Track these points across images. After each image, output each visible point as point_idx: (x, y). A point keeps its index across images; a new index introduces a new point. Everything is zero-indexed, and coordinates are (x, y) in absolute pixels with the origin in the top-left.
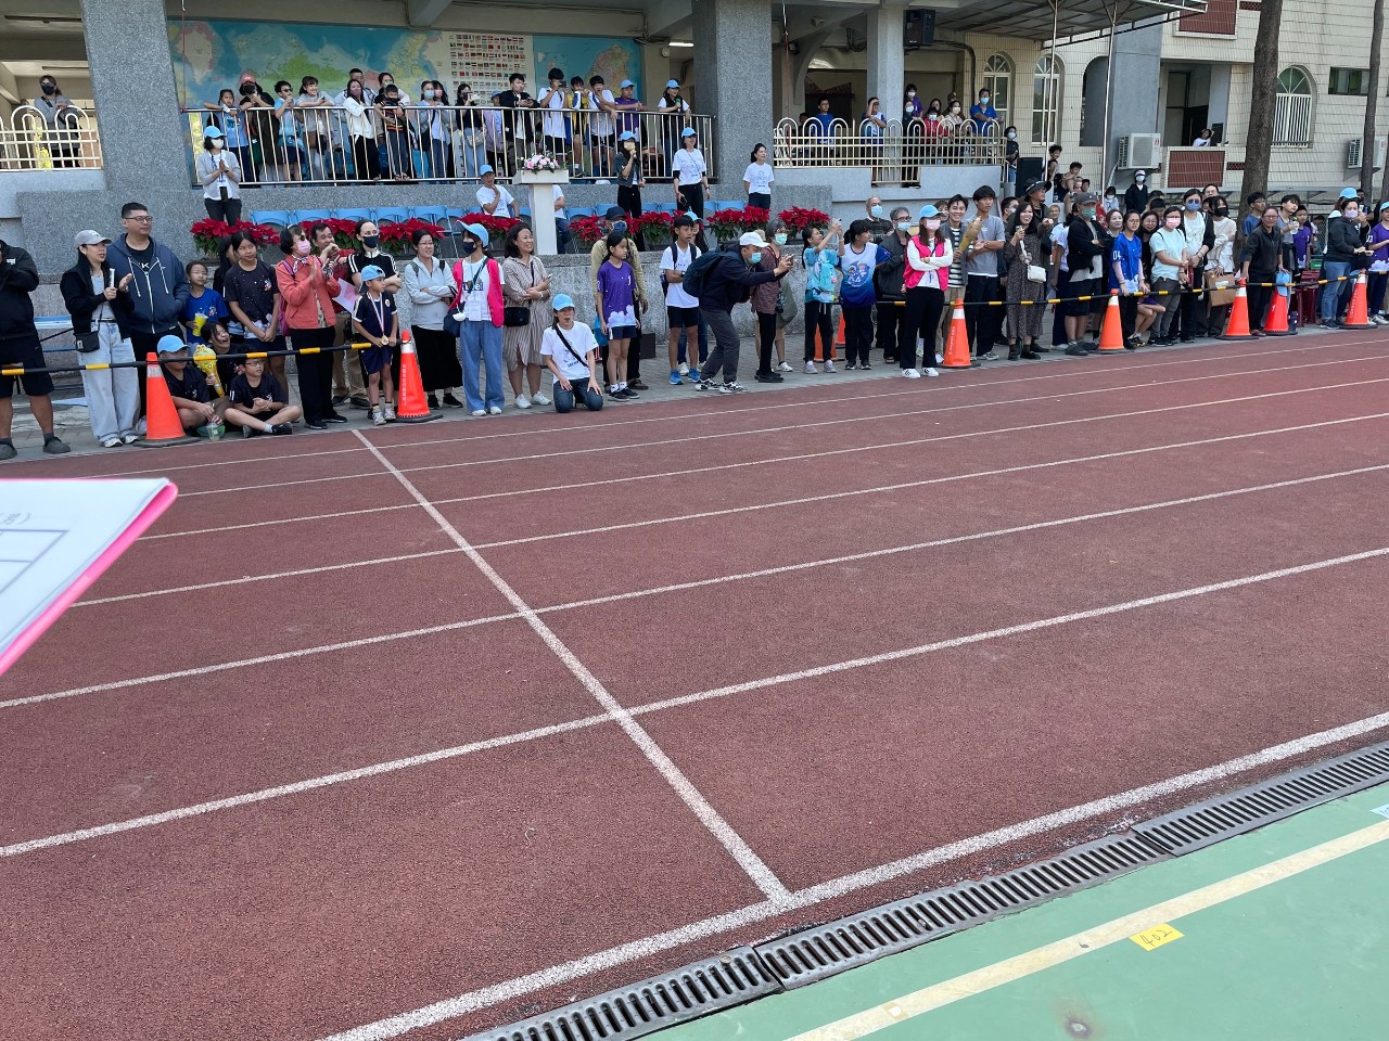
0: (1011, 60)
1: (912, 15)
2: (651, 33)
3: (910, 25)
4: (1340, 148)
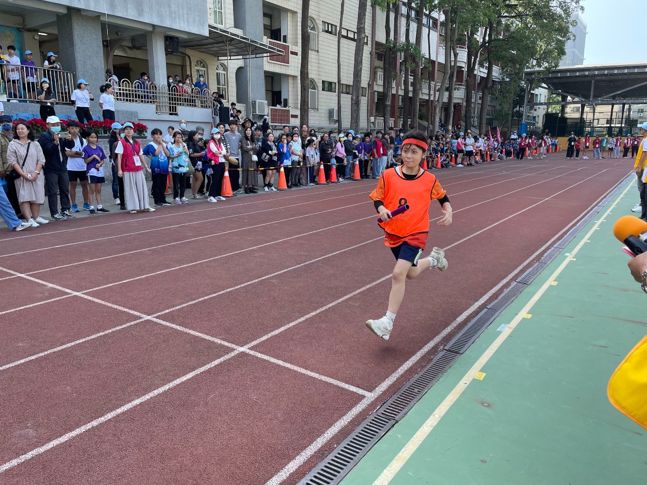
0: (205, 63)
1: (168, 38)
3: (167, 43)
4: (328, 112)
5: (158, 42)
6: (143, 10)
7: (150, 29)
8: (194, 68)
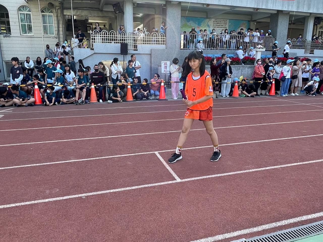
1: (317, 18)
2: (253, 20)
3: (316, 20)
5: (311, 21)
6: (310, 7)
7: (309, 15)
8: (318, 30)
